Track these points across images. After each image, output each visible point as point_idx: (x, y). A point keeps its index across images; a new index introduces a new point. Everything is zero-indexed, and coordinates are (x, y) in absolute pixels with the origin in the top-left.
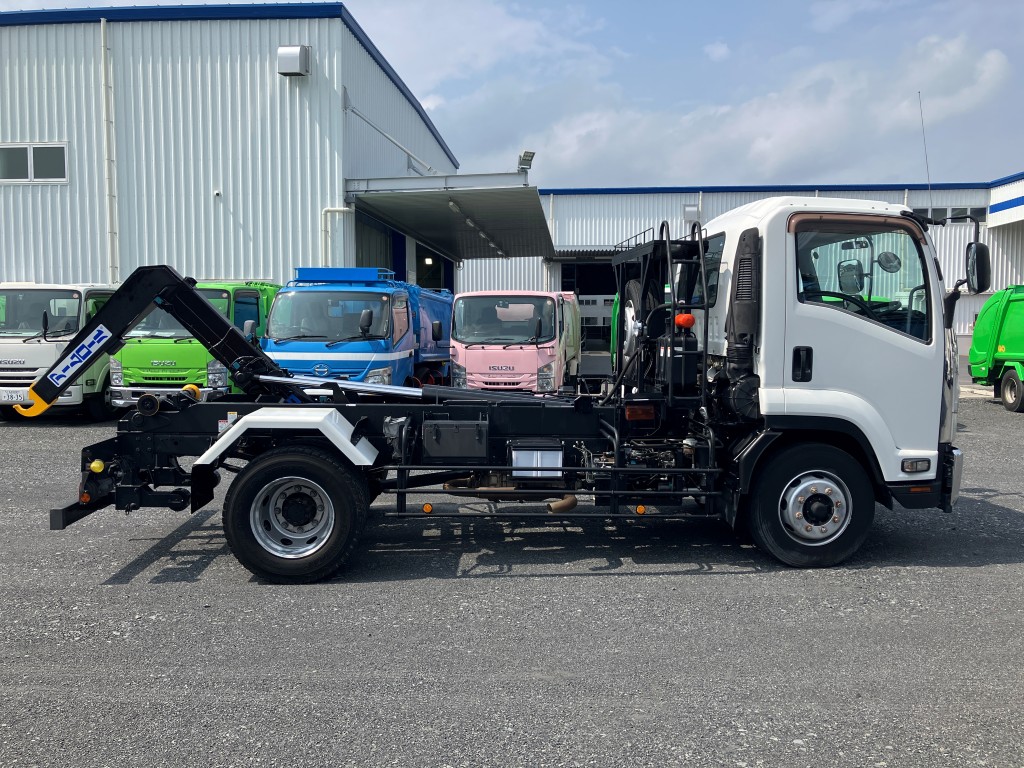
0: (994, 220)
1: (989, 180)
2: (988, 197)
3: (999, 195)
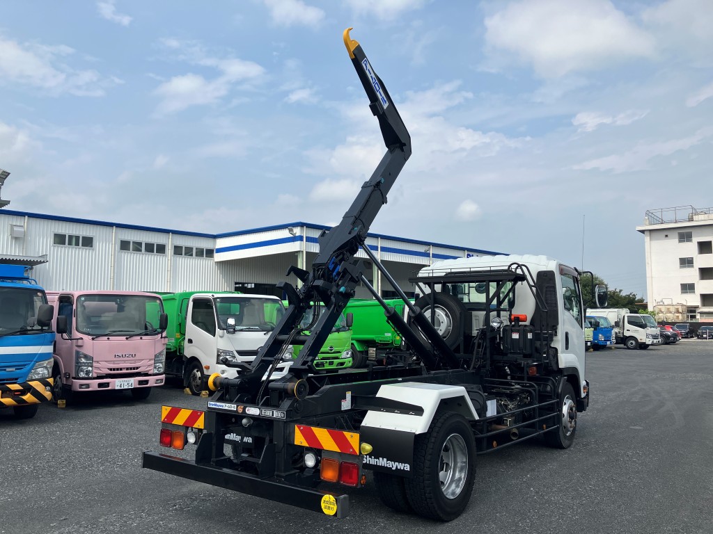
0: (219, 257)
1: (215, 234)
2: (215, 244)
3: (221, 243)
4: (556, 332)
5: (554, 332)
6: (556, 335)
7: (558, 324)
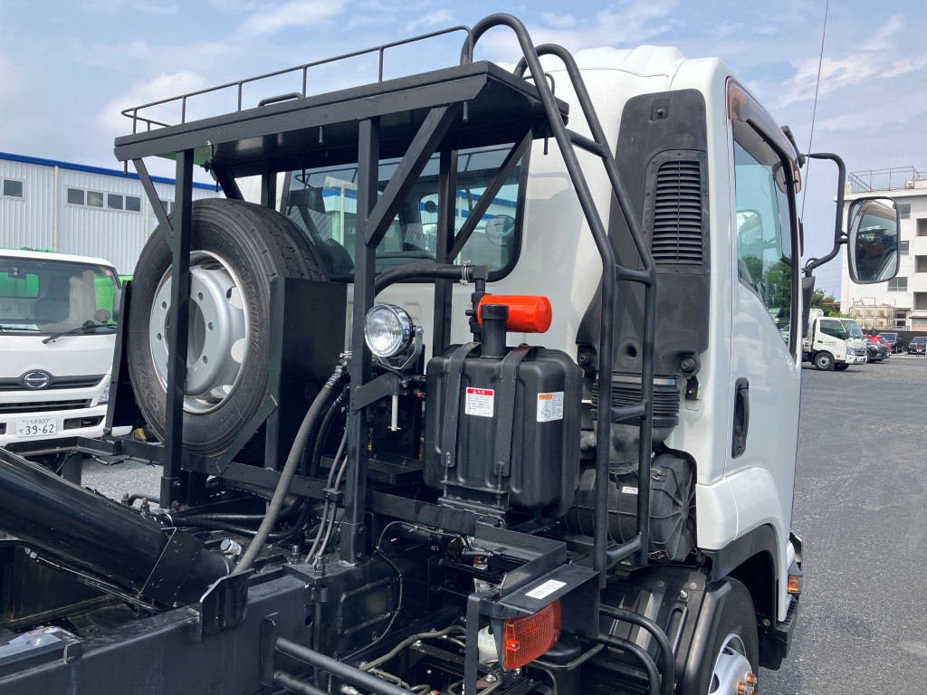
4: (693, 384)
5: (682, 385)
6: (691, 396)
7: (703, 344)
